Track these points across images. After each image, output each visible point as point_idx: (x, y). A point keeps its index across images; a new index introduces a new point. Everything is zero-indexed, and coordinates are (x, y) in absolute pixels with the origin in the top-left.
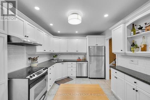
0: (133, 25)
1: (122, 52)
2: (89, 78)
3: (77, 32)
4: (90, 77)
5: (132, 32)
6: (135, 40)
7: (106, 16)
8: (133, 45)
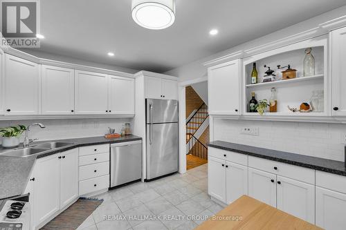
0: (254, 64)
1: (236, 113)
2: (146, 181)
3: (111, 54)
4: (149, 178)
5: (254, 78)
6: (256, 92)
7: (214, 32)
8: (254, 100)
